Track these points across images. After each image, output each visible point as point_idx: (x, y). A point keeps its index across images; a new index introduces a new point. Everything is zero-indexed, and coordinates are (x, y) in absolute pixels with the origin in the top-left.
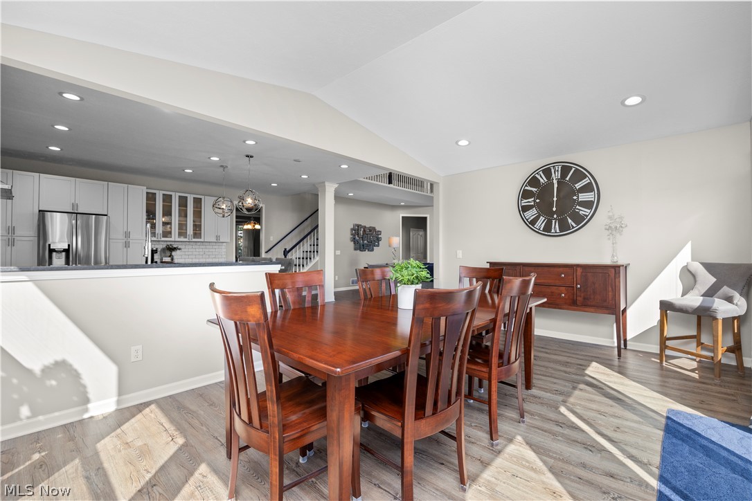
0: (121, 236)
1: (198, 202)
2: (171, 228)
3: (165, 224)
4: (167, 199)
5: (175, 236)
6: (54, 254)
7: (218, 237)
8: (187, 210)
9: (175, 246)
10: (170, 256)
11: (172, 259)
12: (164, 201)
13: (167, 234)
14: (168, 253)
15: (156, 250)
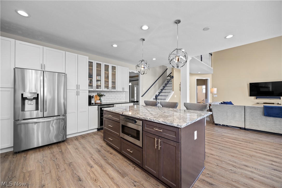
0: (75, 88)
1: (114, 68)
2: (101, 83)
3: (97, 81)
4: (99, 65)
5: (103, 88)
6: (26, 101)
7: (123, 88)
8: (108, 73)
9: (102, 94)
10: (99, 100)
11: (101, 101)
12: (97, 67)
13: (98, 87)
14: (98, 98)
15: (93, 96)
